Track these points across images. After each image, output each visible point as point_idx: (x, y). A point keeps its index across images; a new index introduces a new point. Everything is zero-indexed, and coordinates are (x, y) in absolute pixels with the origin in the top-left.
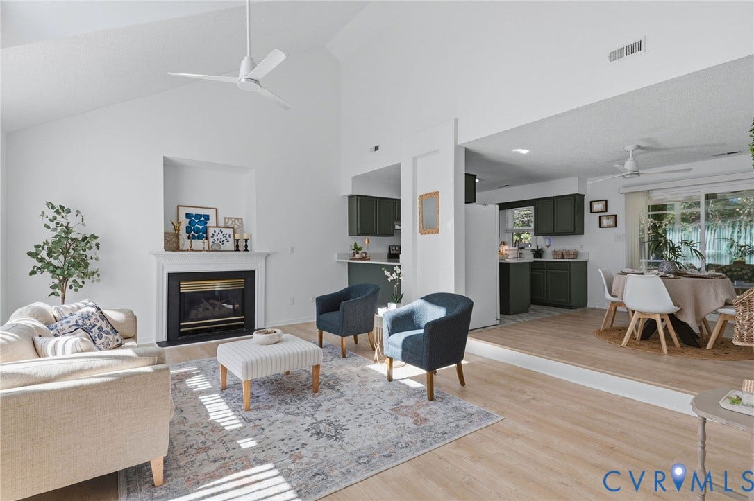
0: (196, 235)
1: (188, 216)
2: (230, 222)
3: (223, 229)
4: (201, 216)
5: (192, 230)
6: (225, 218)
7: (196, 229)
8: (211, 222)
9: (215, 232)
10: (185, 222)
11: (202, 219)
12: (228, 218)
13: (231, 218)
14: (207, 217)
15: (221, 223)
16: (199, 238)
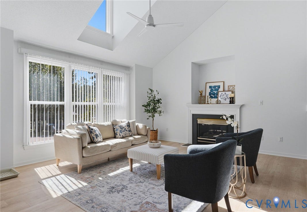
0: (213, 96)
1: (210, 87)
2: (232, 88)
3: (226, 92)
4: (216, 86)
5: (211, 94)
6: (229, 86)
7: (213, 93)
8: (221, 89)
9: (222, 94)
10: (208, 90)
11: (217, 88)
12: (231, 86)
13: (232, 86)
14: (219, 87)
15: (226, 89)
16: (214, 98)
